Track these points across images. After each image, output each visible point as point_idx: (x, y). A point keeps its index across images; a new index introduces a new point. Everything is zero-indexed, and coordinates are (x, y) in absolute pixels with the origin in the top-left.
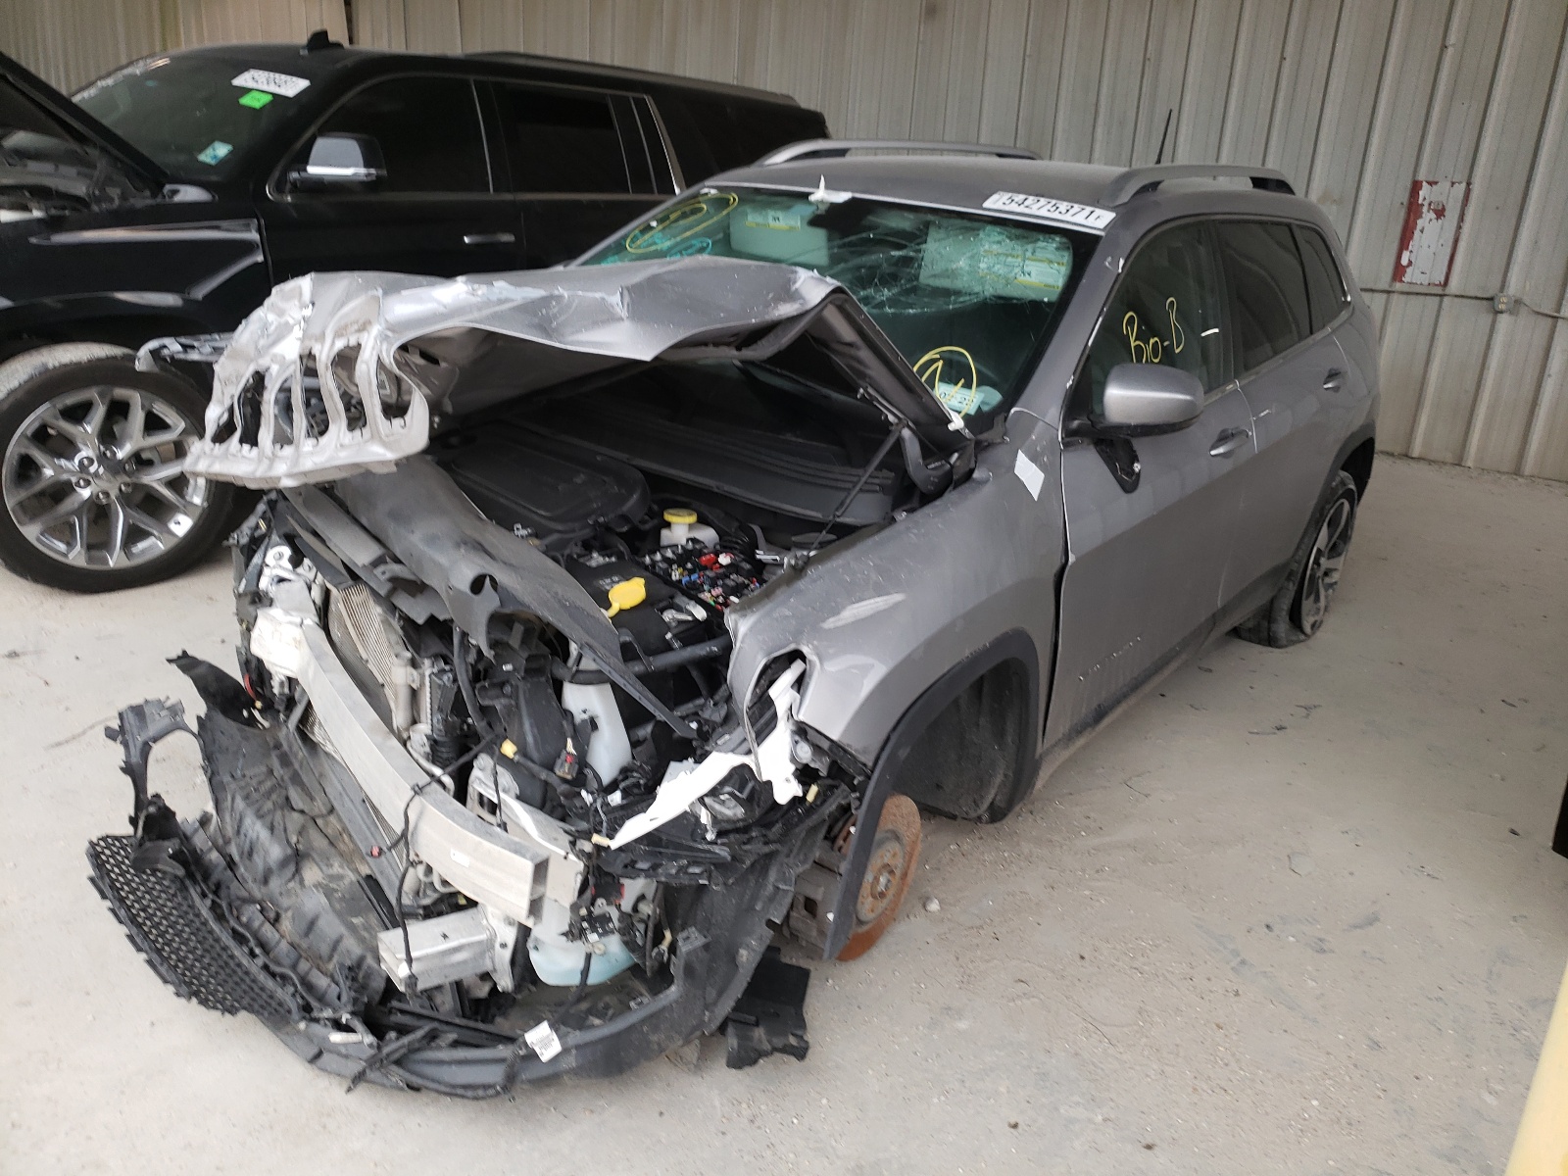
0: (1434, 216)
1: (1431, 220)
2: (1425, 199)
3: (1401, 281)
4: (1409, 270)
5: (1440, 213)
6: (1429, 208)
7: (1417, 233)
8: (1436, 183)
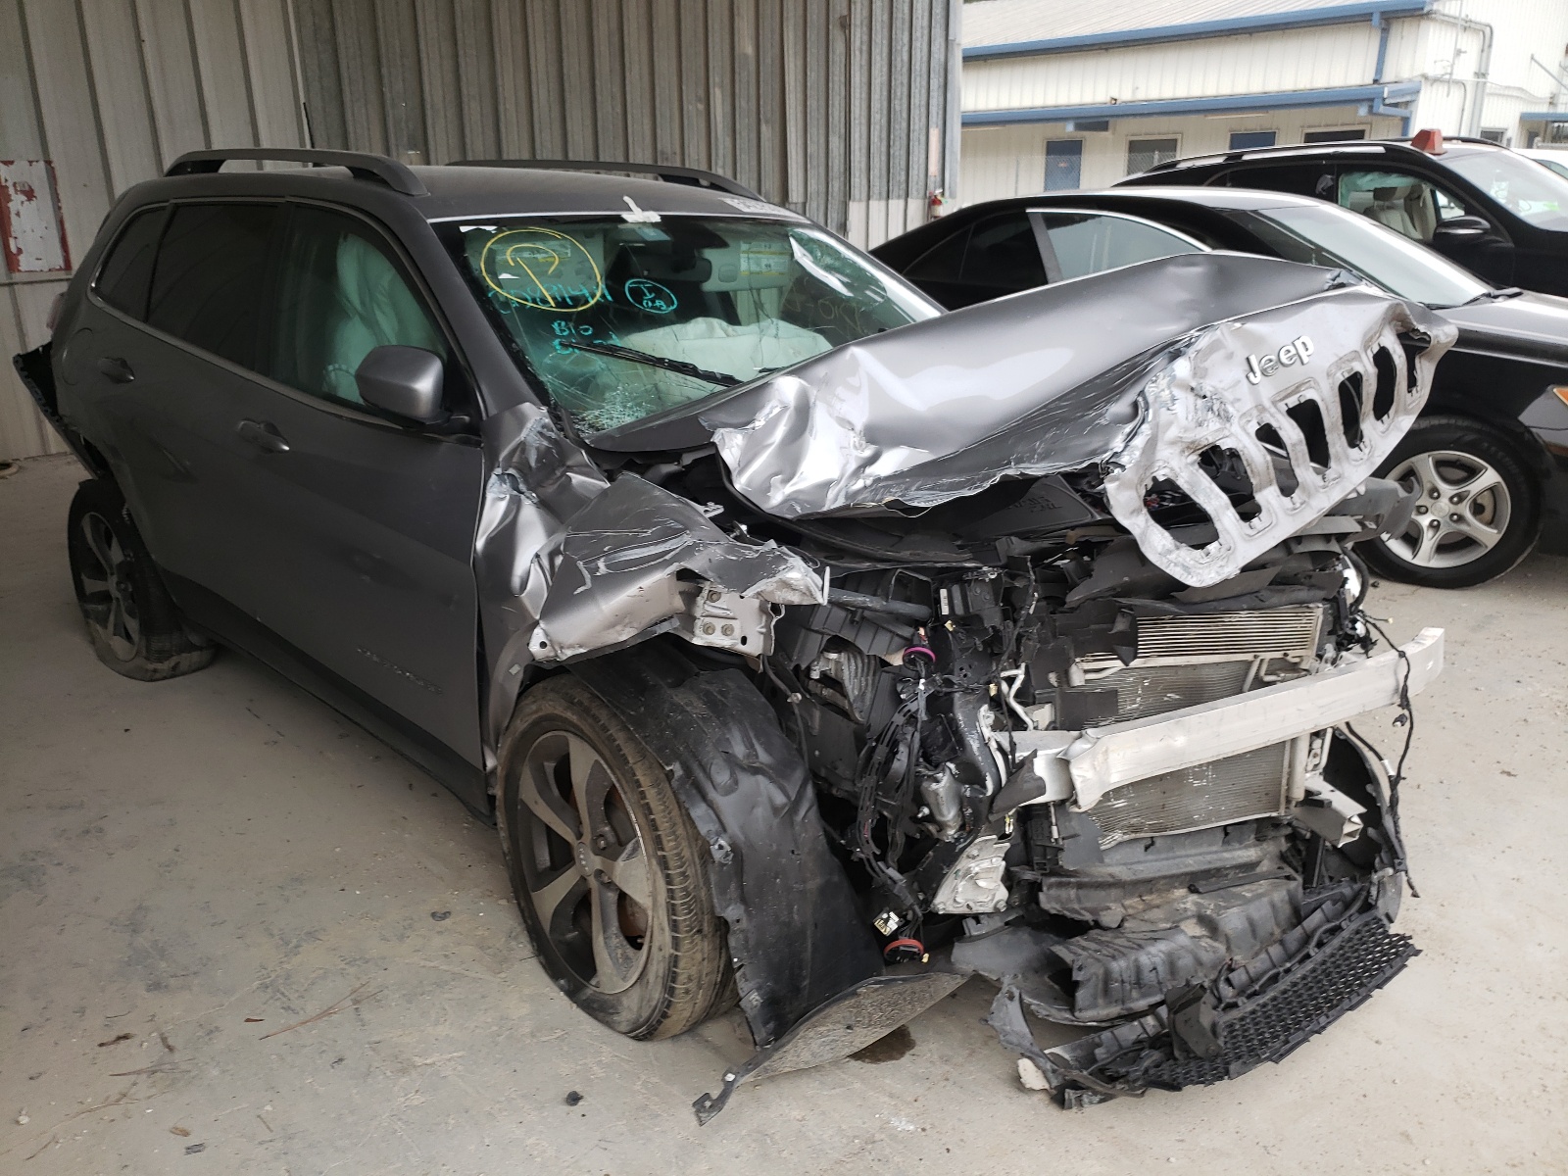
0: (24, 198)
1: (22, 202)
2: (6, 180)
3: (19, 271)
4: (21, 258)
5: (30, 194)
6: (16, 191)
7: (13, 217)
8: (12, 163)
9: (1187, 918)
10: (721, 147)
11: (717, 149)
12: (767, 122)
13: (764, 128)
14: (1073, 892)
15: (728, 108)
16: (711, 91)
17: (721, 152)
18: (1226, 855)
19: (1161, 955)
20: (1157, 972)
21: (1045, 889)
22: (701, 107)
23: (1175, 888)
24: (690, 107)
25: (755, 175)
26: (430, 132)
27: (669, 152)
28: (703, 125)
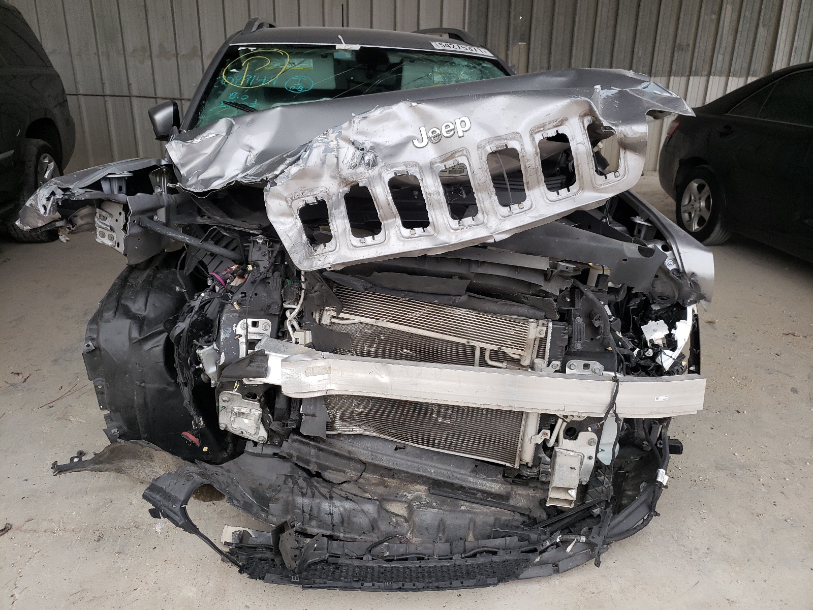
9: (401, 502)
10: (724, 42)
11: (721, 43)
12: (764, 26)
13: (761, 29)
14: (313, 451)
15: (735, 17)
16: (724, 7)
17: (724, 44)
18: (471, 479)
19: (342, 509)
20: (332, 517)
21: (290, 440)
22: (714, 17)
23: (418, 483)
24: (706, 17)
25: (748, 60)
26: (533, 32)
27: (685, 44)
28: (713, 28)
